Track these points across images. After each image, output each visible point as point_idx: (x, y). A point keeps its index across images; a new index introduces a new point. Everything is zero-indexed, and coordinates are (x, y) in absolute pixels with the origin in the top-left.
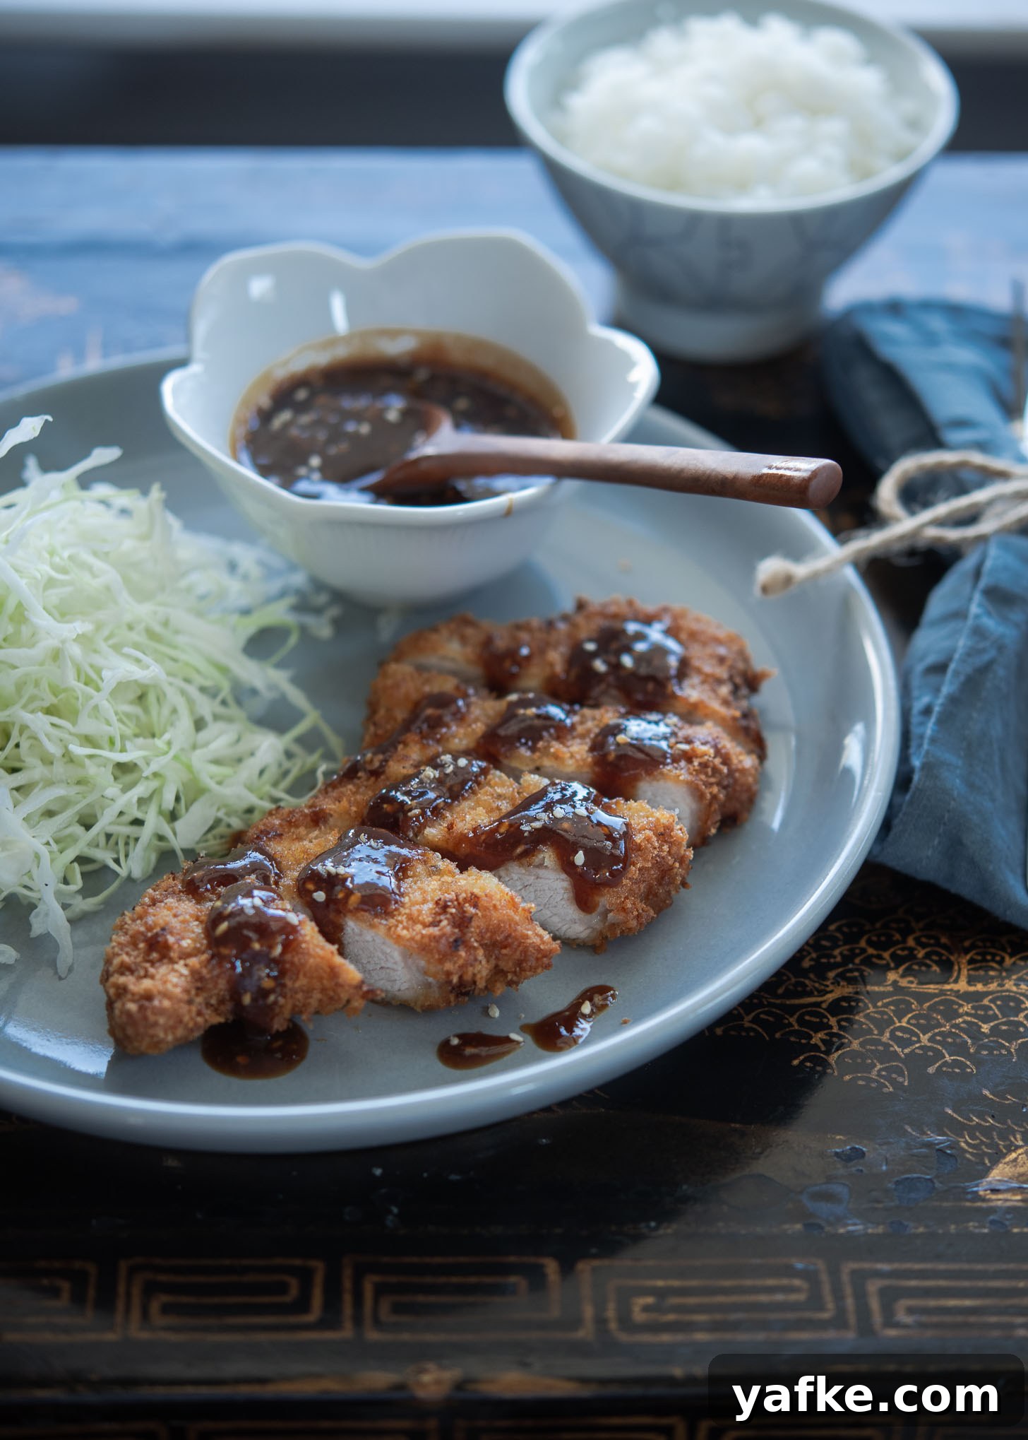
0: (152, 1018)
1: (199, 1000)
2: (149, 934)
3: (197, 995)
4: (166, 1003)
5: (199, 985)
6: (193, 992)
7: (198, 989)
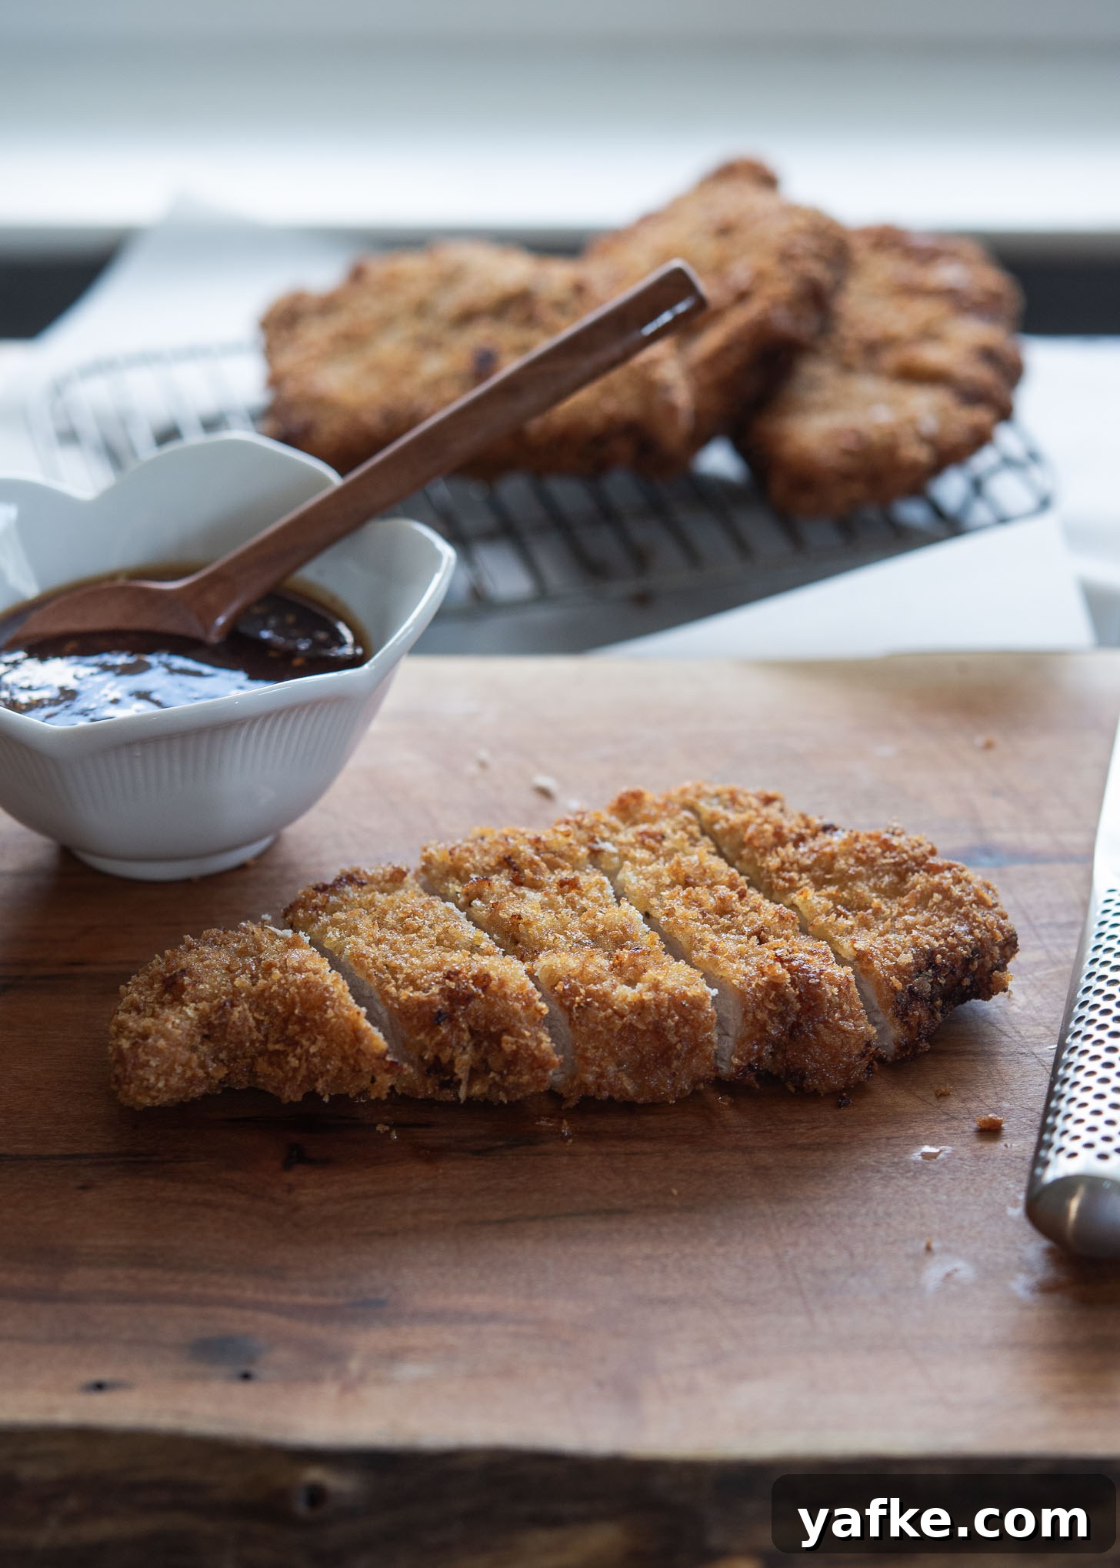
0: (143, 1057)
1: (204, 1048)
2: (168, 975)
3: (202, 1043)
4: (162, 1043)
5: (206, 1032)
6: (198, 1039)
7: (205, 1037)
